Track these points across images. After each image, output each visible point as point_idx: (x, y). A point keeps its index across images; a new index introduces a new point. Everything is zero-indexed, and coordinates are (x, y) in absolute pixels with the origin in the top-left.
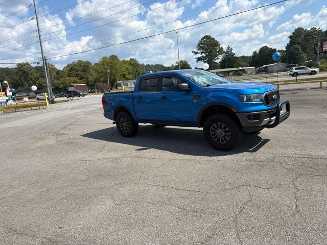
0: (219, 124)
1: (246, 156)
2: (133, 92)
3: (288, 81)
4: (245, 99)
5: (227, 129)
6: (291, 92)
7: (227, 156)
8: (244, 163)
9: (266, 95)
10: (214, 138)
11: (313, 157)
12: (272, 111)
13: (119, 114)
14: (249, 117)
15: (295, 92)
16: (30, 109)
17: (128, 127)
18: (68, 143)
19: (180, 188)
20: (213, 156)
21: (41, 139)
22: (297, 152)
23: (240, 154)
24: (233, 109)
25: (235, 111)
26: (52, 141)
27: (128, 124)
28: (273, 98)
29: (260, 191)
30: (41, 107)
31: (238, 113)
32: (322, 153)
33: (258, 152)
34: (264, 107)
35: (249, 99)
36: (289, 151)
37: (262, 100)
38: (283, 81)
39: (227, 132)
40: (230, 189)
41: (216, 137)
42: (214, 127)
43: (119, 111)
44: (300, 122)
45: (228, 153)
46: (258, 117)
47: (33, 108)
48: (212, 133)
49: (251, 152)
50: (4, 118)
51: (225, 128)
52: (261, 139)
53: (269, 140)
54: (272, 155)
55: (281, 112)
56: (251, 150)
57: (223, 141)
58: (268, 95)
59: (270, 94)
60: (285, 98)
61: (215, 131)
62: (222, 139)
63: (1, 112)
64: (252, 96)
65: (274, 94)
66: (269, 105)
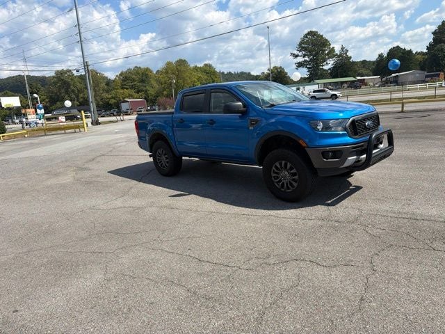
0: (283, 162)
1: (319, 211)
2: (173, 113)
3: (424, 97)
4: (320, 126)
5: (294, 171)
6: (420, 114)
7: (292, 210)
8: (311, 223)
9: (353, 121)
10: (277, 182)
11: (418, 218)
12: (362, 146)
13: (156, 143)
14: (325, 154)
15: (426, 114)
16: (63, 132)
17: (167, 162)
18: (87, 183)
19: (205, 258)
20: (272, 209)
21: (56, 175)
22: (396, 209)
23: (311, 208)
24: (301, 142)
25: (304, 145)
26: (67, 179)
27: (167, 158)
28: (365, 125)
29: (316, 269)
30: (77, 130)
31: (308, 147)
32: (434, 212)
33: (338, 205)
34: (348, 139)
35: (327, 128)
36: (384, 207)
37: (345, 129)
39: (294, 174)
40: (274, 264)
41: (280, 181)
42: (276, 167)
43: (157, 140)
44: (417, 161)
45: (295, 205)
46: (338, 153)
47: (67, 131)
48: (274, 175)
49: (328, 205)
50: (25, 144)
51: (291, 169)
52: (351, 185)
53: (362, 188)
54: (357, 212)
55: (381, 146)
56: (330, 202)
57: (288, 188)
58: (357, 121)
59: (360, 120)
60: (409, 123)
61: (278, 174)
62: (287, 184)
63: (26, 136)
64: (331, 123)
65: (368, 119)
66: (357, 137)
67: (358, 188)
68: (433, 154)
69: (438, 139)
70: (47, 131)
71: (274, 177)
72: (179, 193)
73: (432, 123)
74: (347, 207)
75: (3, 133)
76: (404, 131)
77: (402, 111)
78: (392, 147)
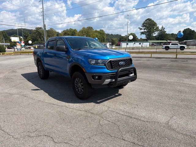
0: (78, 79)
4: (94, 62)
5: (82, 84)
6: (183, 60)
7: (78, 104)
9: (110, 61)
11: (133, 117)
12: (114, 74)
14: (93, 77)
16: (28, 54)
17: (42, 72)
24: (83, 69)
28: (119, 64)
39: (82, 86)
41: (78, 88)
42: (76, 81)
49: (97, 103)
51: (81, 82)
52: (118, 93)
55: (131, 75)
56: (99, 101)
57: (80, 92)
58: (113, 61)
59: (116, 61)
61: (77, 84)
62: (80, 90)
63: (13, 54)
64: (99, 61)
65: (122, 61)
66: (112, 69)
67: (120, 95)
68: (172, 81)
70: (22, 53)
71: (76, 85)
76: (169, 67)
77: (176, 58)
78: (135, 76)
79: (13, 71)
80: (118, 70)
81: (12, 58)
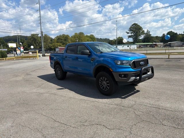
0: (104, 77)
1: (117, 100)
2: (63, 53)
3: (181, 53)
4: (119, 63)
5: (108, 82)
6: (176, 60)
7: (106, 99)
8: (111, 106)
10: (101, 86)
11: (161, 108)
12: (138, 73)
14: (120, 75)
15: (179, 60)
16: (29, 58)
17: (60, 74)
18: (27, 80)
19: (58, 120)
20: (97, 98)
21: (17, 76)
22: (152, 103)
23: (114, 99)
24: (110, 69)
25: (112, 71)
27: (60, 72)
28: (140, 64)
30: (35, 58)
31: (113, 72)
32: (168, 105)
33: (126, 99)
34: (131, 70)
35: (122, 64)
36: (147, 101)
37: (130, 65)
38: (177, 53)
39: (108, 83)
41: (103, 86)
42: (101, 80)
43: (57, 64)
44: (168, 81)
45: (108, 97)
46: (126, 75)
48: (100, 83)
49: (122, 98)
51: (107, 81)
52: (135, 89)
53: (140, 91)
54: (134, 103)
55: (149, 73)
56: (123, 97)
57: (106, 89)
58: (136, 62)
59: (138, 61)
60: (170, 63)
61: (102, 82)
62: (105, 87)
63: (15, 59)
64: (124, 62)
65: (142, 61)
66: (135, 69)
67: (138, 91)
68: (176, 78)
69: (180, 71)
70: (23, 58)
71: (100, 84)
72: (61, 88)
73: (180, 64)
74: (130, 100)
75: (6, 57)
76: (167, 67)
77: (169, 58)
78: (153, 74)
79: (28, 74)
80: (142, 69)
81: (17, 63)
